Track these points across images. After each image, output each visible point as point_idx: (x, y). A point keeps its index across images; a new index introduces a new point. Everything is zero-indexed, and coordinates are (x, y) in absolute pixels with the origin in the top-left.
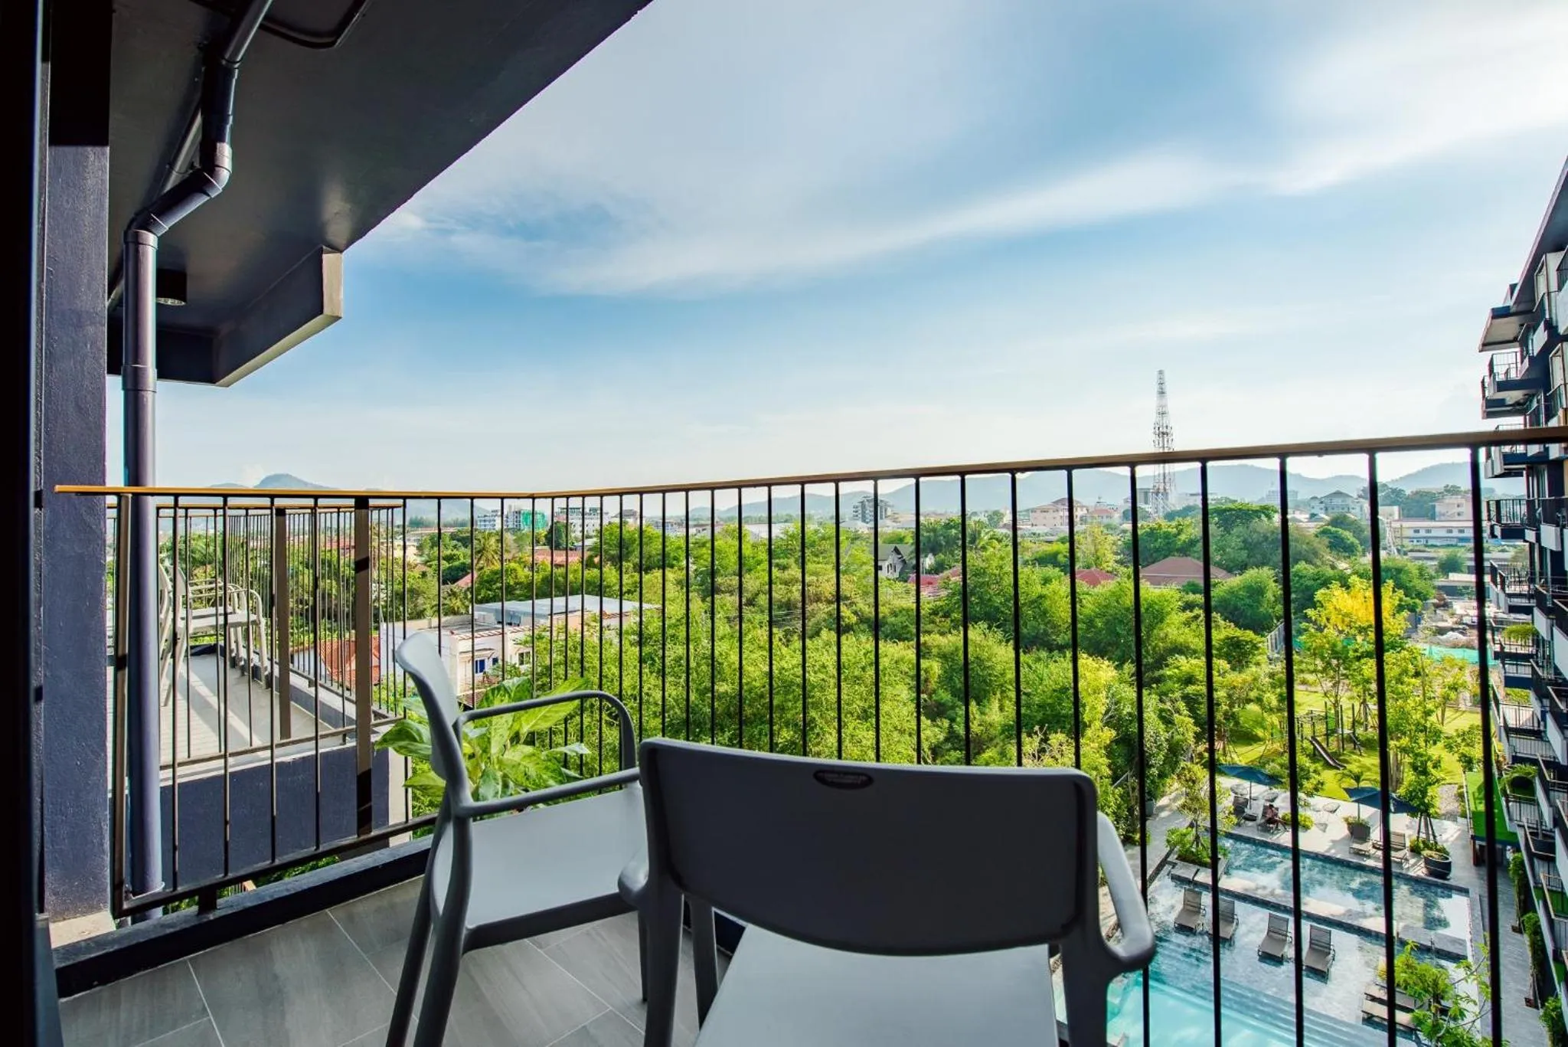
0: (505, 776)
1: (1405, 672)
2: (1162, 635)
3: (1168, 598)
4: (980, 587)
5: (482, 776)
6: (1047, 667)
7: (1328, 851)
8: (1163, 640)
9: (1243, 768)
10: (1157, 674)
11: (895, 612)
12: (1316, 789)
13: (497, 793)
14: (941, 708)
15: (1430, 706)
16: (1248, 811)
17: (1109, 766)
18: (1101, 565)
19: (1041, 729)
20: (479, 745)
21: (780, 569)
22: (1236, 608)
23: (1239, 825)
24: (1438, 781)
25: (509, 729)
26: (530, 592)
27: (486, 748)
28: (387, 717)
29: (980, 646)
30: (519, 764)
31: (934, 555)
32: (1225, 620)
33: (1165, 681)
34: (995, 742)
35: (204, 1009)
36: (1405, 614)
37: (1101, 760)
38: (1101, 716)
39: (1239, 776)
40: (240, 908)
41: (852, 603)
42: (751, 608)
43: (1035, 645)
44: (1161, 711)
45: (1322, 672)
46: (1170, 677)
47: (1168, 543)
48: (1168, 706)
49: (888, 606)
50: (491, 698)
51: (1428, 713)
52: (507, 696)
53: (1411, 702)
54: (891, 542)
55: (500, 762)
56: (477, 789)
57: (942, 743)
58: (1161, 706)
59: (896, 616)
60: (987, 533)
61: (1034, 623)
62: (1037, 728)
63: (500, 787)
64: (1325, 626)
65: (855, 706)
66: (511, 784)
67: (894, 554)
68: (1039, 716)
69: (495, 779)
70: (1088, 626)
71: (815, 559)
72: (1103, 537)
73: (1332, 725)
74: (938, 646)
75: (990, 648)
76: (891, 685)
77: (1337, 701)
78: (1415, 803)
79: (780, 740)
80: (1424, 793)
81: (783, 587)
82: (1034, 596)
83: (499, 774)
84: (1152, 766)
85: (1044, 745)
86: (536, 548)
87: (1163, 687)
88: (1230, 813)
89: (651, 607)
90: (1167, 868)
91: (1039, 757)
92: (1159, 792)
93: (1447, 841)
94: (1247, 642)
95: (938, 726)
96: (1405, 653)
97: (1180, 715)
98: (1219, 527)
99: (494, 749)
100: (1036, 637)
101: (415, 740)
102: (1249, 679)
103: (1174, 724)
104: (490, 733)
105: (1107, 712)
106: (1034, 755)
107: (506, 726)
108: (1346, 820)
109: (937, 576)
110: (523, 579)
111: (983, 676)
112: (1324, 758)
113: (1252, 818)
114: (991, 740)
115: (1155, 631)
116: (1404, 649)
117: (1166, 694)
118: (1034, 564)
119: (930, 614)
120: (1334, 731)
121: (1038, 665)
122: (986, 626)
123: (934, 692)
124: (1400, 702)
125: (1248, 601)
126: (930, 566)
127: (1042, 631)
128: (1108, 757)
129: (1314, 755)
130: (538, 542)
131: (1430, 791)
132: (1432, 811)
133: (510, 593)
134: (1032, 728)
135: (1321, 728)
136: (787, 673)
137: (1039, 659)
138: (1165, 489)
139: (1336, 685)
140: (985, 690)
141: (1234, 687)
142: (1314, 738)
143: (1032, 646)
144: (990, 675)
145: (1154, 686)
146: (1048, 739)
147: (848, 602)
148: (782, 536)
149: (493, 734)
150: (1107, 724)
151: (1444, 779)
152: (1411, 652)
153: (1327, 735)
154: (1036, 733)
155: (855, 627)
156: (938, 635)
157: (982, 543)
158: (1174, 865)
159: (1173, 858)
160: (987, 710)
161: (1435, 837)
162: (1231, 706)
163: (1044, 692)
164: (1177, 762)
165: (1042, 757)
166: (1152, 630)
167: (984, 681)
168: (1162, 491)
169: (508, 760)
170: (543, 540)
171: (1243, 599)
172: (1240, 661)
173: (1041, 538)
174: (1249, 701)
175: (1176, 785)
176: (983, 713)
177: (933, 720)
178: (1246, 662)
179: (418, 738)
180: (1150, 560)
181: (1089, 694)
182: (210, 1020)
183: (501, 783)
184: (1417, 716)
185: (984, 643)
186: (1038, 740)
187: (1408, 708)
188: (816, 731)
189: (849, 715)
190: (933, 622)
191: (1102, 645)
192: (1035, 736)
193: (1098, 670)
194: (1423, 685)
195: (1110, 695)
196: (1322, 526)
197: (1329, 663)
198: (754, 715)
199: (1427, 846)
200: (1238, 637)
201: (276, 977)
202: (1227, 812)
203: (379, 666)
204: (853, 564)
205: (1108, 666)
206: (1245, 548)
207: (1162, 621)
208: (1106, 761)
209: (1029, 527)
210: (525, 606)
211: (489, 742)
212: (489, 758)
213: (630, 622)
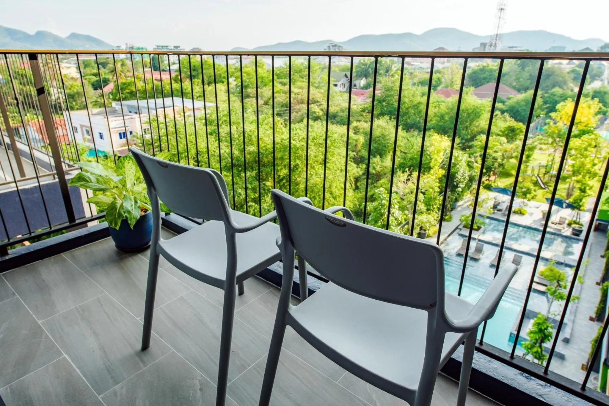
0: (135, 198)
1: (590, 145)
2: (477, 124)
3: (485, 105)
4: (388, 97)
5: (124, 198)
6: (416, 139)
7: (531, 224)
8: (477, 127)
9: (501, 188)
10: (470, 144)
11: (343, 110)
12: (533, 198)
13: (132, 205)
14: (362, 159)
15: (596, 161)
16: (499, 207)
17: (439, 187)
18: (453, 86)
19: (409, 170)
20: (120, 183)
21: (282, 85)
22: (517, 111)
23: (494, 213)
24: (589, 195)
25: (135, 176)
26: (145, 95)
27: (124, 185)
28: (74, 167)
29: (384, 128)
30: (141, 192)
31: (366, 78)
32: (510, 117)
33: (473, 147)
34: (386, 175)
35: (14, 294)
36: (600, 116)
37: (435, 184)
38: (439, 164)
39: (499, 192)
40: (20, 254)
41: (320, 105)
42: (267, 106)
43: (413, 128)
44: (469, 162)
45: (550, 144)
46: (476, 146)
47: (491, 75)
48: (473, 159)
49: (339, 106)
50: (123, 161)
51: (594, 165)
52: (131, 160)
53: (588, 159)
54: (343, 71)
55: (132, 191)
56: (122, 203)
57: (361, 176)
58: (469, 159)
59: (343, 112)
60: (395, 67)
61: (414, 117)
62: (407, 169)
63: (133, 203)
64: (558, 122)
65: (319, 158)
66: (139, 201)
67: (345, 77)
68: (409, 163)
69: (130, 199)
70: (441, 119)
71: (302, 80)
72: (457, 71)
73: (548, 170)
74: (364, 129)
75: (389, 129)
76: (338, 148)
77: (554, 159)
78: (575, 205)
79: (281, 174)
80: (581, 200)
81: (284, 95)
82: (415, 103)
83: (132, 197)
84: (460, 187)
85: (409, 177)
86: (145, 70)
87: (472, 150)
88: (491, 208)
89: (211, 105)
90: (458, 231)
91: (406, 183)
92: (460, 198)
93: (584, 221)
94: (518, 129)
95: (360, 167)
96: (593, 136)
97: (477, 163)
98: (519, 67)
99: (129, 185)
100: (414, 124)
101: (88, 181)
102: (515, 147)
103: (474, 168)
104: (125, 178)
105: (442, 162)
106: (404, 182)
107: (133, 175)
108: (543, 212)
109: (366, 91)
110: (140, 88)
111: (384, 144)
112: (540, 185)
113: (500, 210)
114: (385, 174)
115: (474, 122)
116: (593, 134)
117: (472, 154)
118: (418, 85)
119: (361, 111)
120: (548, 172)
121: (412, 139)
122: (389, 118)
123: (360, 151)
124: (583, 159)
125: (524, 107)
126: (363, 85)
127: (417, 121)
128: (439, 183)
129: (536, 183)
130: (146, 66)
131: (584, 200)
132: (582, 208)
133: (133, 95)
134: (405, 169)
135: (543, 171)
136: (285, 142)
137: (413, 136)
138: (495, 44)
139: (555, 151)
140: (385, 151)
141: (506, 151)
142: (538, 175)
143: (411, 129)
144: (388, 143)
145: (468, 150)
146: (412, 174)
147: (318, 104)
148: (283, 66)
149: (127, 178)
150: (441, 168)
151: (592, 195)
152: (596, 135)
153: (545, 174)
154: (406, 172)
155: (322, 117)
156: (363, 123)
157: (392, 73)
158: (461, 229)
159: (461, 227)
160: (385, 160)
161: (580, 219)
162: (503, 160)
163: (413, 152)
164: (471, 186)
165: (408, 183)
166: (473, 122)
167: (385, 146)
168: (493, 44)
169: (136, 190)
170: (149, 65)
171: (522, 107)
172: (512, 138)
173: (424, 70)
174: (512, 157)
175: (469, 195)
176: (382, 162)
177: (358, 165)
178: (516, 139)
179: (89, 180)
180: (479, 84)
181: (435, 154)
182: (18, 298)
183: (133, 200)
184: (589, 166)
185: (387, 127)
186: (407, 175)
187: (586, 162)
188: (299, 170)
189: (316, 162)
190: (362, 115)
191: (447, 129)
192: (405, 173)
193: (441, 142)
194: (597, 152)
195: (445, 154)
196: (573, 67)
197: (555, 140)
198: (268, 162)
199: (575, 222)
200: (514, 126)
201: (43, 281)
202: (489, 208)
203: (67, 135)
204: (322, 82)
205: (447, 140)
206: (530, 79)
207: (479, 117)
208: (438, 184)
209: (419, 63)
210: (143, 103)
211: (125, 181)
212: (127, 189)
213: (200, 114)
